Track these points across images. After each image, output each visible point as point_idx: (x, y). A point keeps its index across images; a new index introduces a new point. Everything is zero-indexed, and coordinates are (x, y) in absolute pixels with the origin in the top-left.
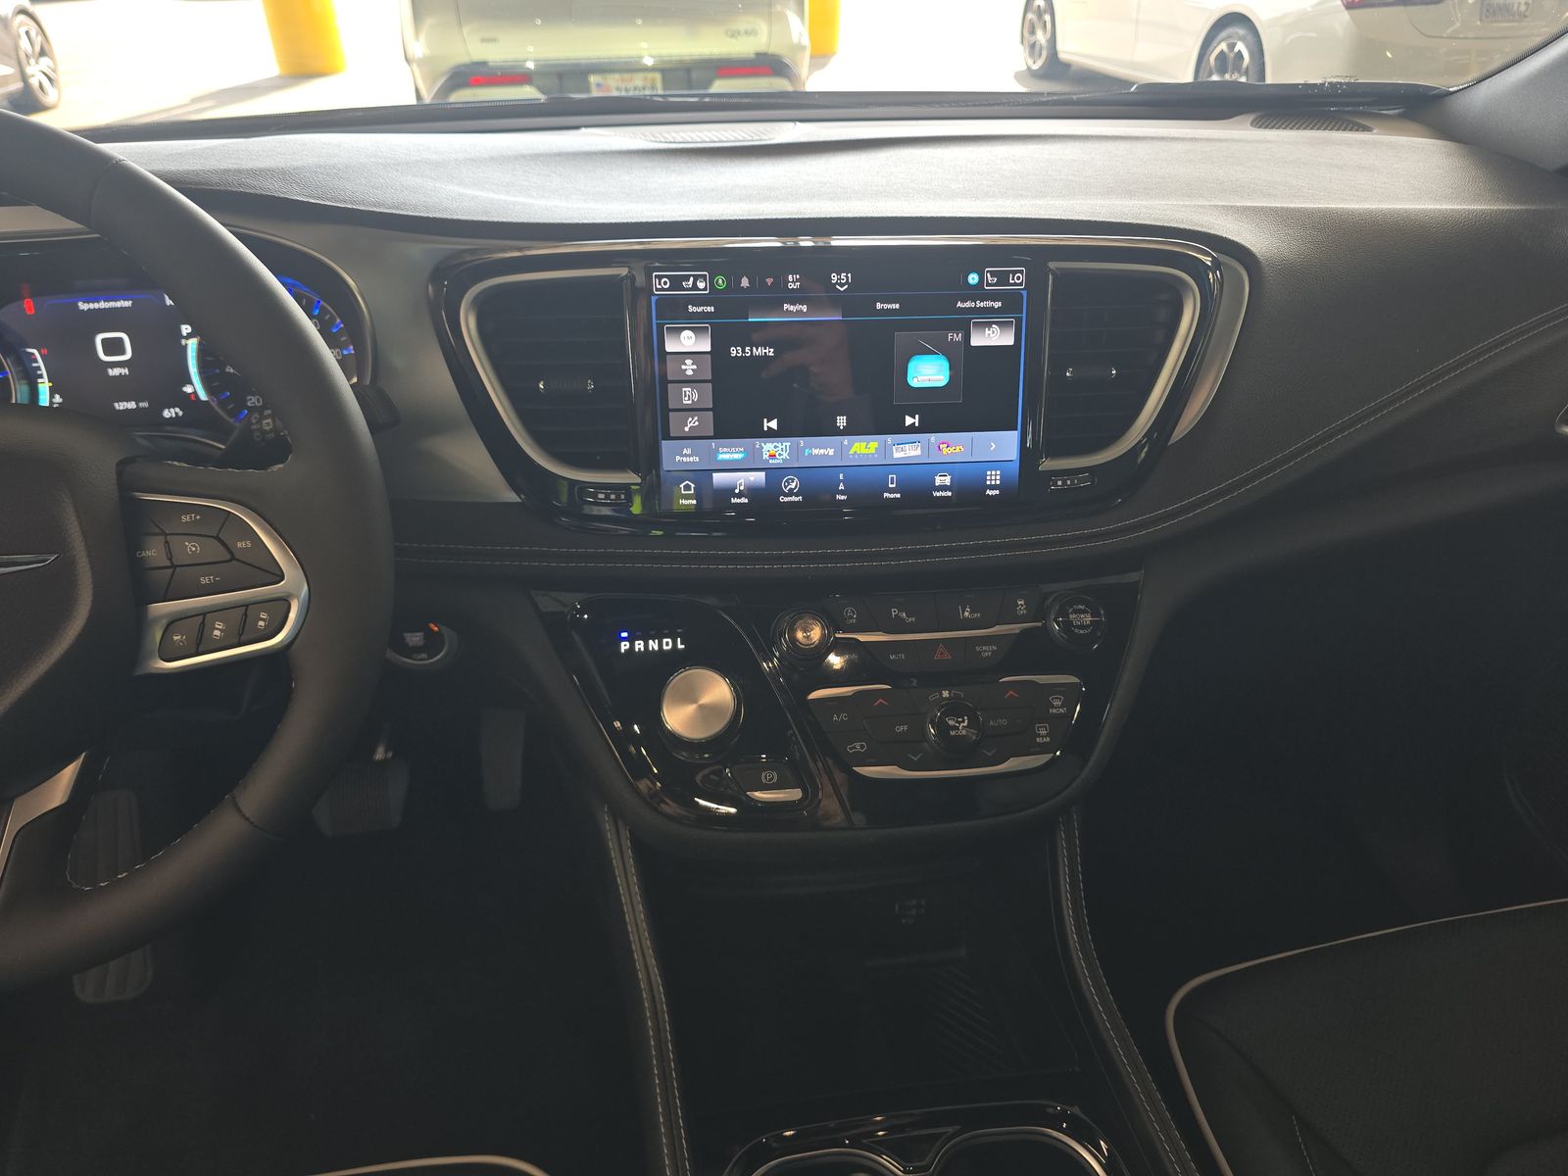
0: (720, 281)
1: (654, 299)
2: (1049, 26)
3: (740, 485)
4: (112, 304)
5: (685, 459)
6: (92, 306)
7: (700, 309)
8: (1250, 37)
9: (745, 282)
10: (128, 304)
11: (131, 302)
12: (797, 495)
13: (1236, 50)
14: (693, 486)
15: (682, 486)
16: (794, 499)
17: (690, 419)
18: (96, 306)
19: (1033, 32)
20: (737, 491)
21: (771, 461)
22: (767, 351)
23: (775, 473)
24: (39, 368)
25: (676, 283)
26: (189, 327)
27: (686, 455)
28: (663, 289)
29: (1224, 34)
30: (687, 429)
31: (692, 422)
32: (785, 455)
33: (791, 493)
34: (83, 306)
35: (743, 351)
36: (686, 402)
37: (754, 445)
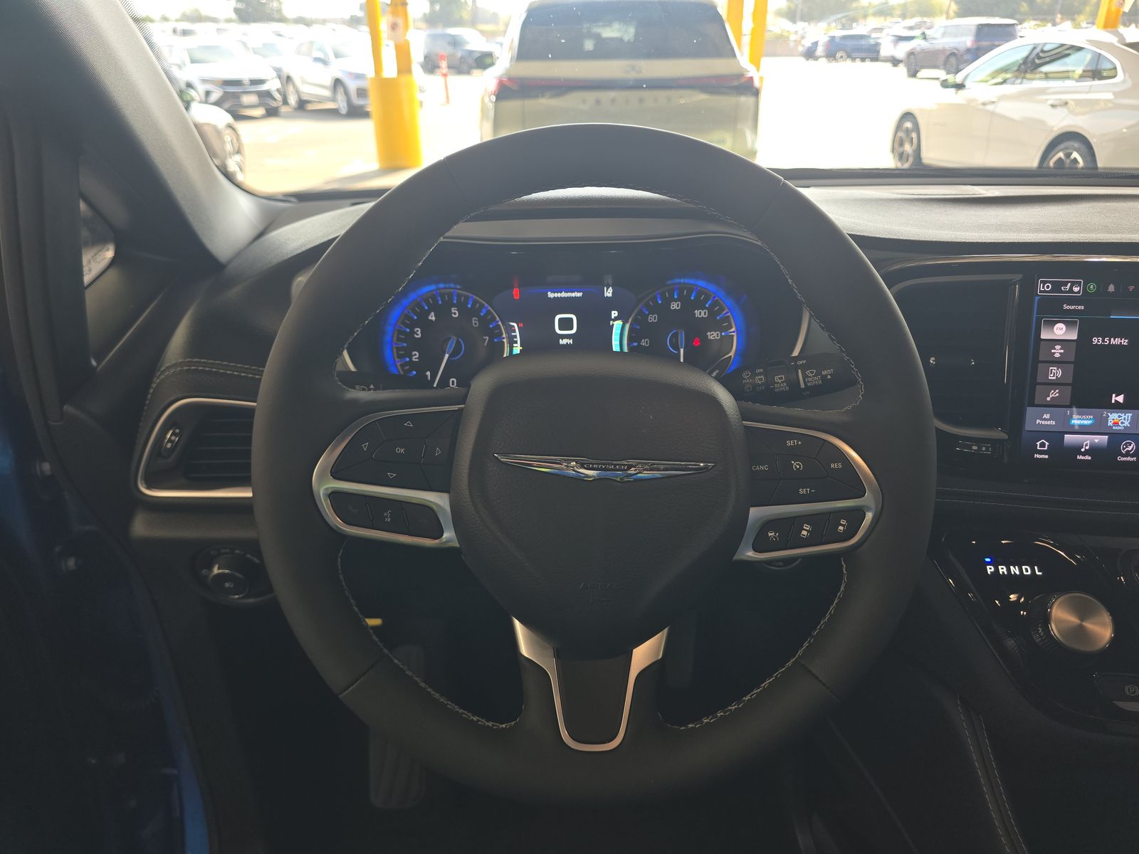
0: (1092, 287)
1: (1037, 299)
2: (915, 141)
3: (1086, 445)
4: (569, 295)
5: (1043, 422)
6: (556, 295)
7: (1073, 307)
8: (1083, 148)
9: (1111, 288)
10: (579, 295)
11: (581, 293)
12: (1132, 456)
13: (1072, 157)
14: (1047, 444)
15: (1038, 443)
16: (1129, 459)
17: (1053, 391)
18: (559, 295)
19: (901, 144)
20: (1083, 450)
21: (1114, 428)
22: (1123, 341)
23: (1117, 438)
24: (516, 337)
25: (1056, 287)
26: (616, 312)
27: (1045, 419)
28: (1045, 291)
29: (1062, 146)
30: (1048, 399)
31: (1054, 394)
32: (1127, 424)
33: (1128, 454)
34: (551, 295)
35: (1103, 341)
36: (1051, 377)
37: (1102, 414)
